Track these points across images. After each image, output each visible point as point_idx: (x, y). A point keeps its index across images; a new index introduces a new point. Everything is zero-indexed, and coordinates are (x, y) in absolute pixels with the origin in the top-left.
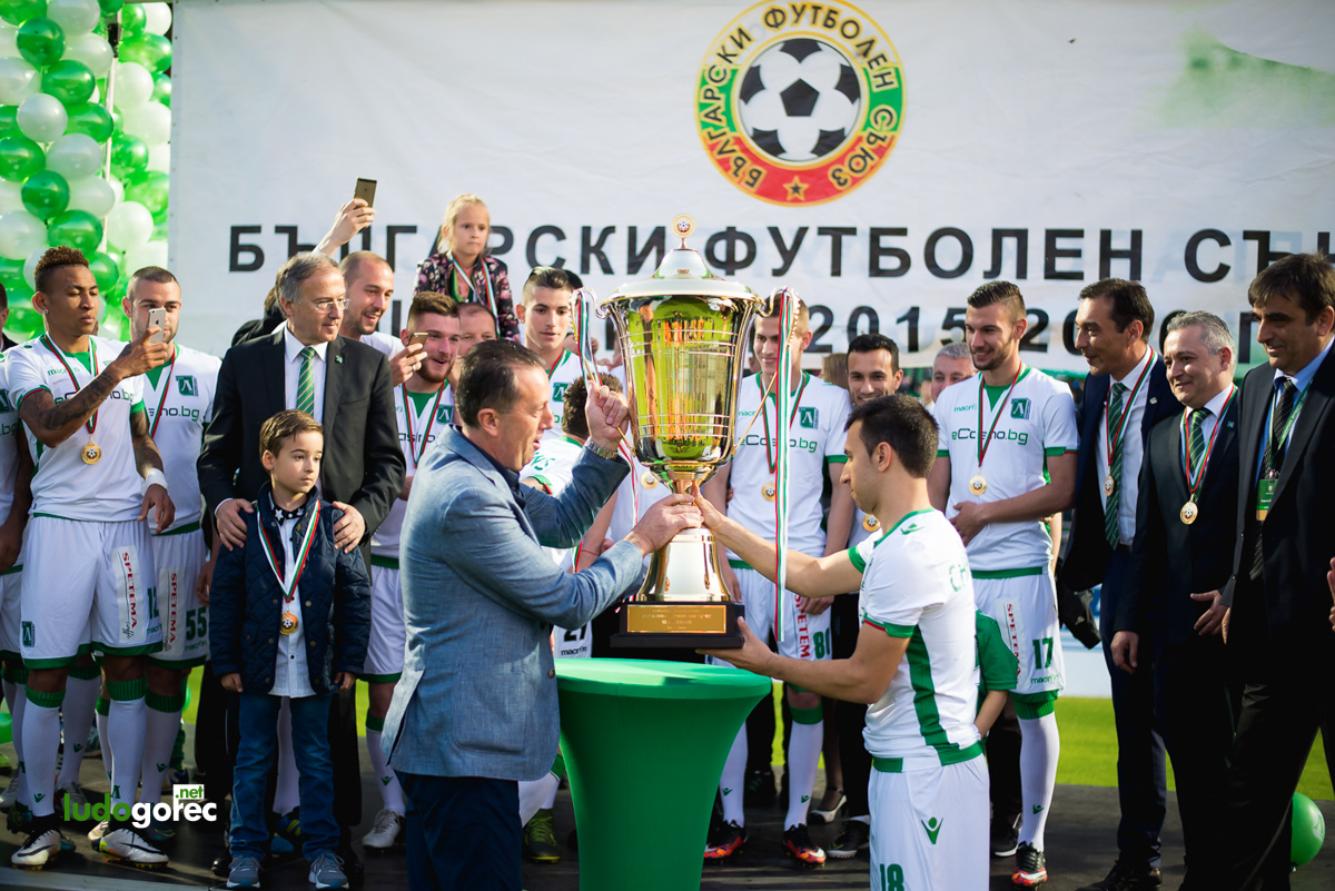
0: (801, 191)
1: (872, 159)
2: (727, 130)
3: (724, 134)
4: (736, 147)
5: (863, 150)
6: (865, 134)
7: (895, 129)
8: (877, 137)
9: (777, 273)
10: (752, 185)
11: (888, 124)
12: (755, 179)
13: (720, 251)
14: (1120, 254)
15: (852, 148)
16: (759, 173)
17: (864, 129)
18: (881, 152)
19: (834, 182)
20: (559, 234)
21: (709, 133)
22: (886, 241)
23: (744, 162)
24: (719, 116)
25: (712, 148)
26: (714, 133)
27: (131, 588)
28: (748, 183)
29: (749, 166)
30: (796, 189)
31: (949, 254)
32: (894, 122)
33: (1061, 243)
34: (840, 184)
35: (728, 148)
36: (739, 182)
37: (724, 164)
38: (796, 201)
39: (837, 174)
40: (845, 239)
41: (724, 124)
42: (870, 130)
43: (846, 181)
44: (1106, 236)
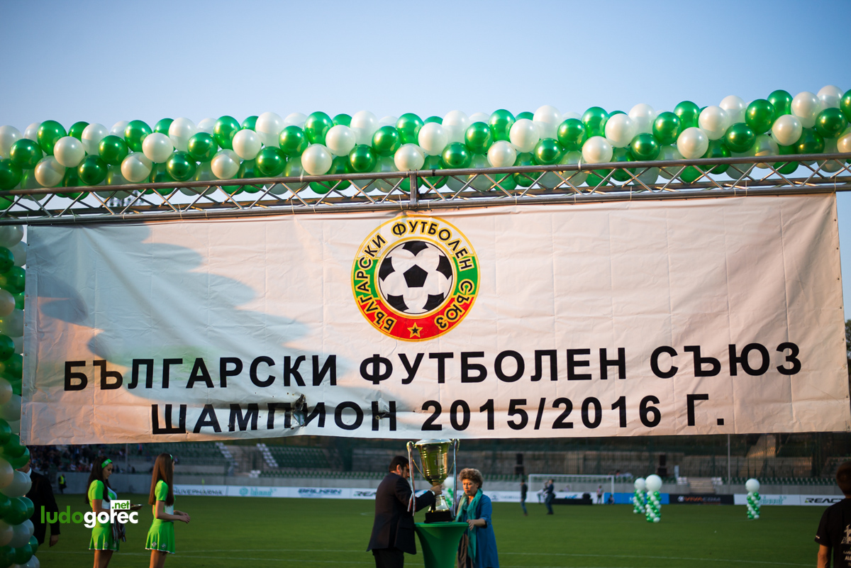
0: (418, 332)
1: (461, 311)
2: (372, 296)
3: (371, 298)
4: (378, 306)
5: (454, 305)
6: (456, 297)
7: (474, 293)
8: (463, 298)
9: (405, 382)
10: (388, 329)
11: (469, 291)
12: (390, 326)
13: (370, 369)
14: (612, 363)
15: (448, 305)
16: (393, 321)
17: (455, 294)
18: (466, 307)
19: (439, 326)
20: (270, 362)
21: (361, 298)
22: (471, 361)
23: (383, 315)
24: (367, 288)
25: (363, 307)
26: (364, 299)
28: (385, 327)
29: (386, 317)
30: (415, 331)
31: (509, 366)
32: (473, 288)
33: (577, 358)
34: (442, 327)
35: (373, 306)
36: (380, 328)
37: (371, 317)
38: (415, 337)
39: (440, 321)
40: (447, 360)
41: (370, 292)
42: (458, 294)
43: (445, 325)
44: (603, 352)
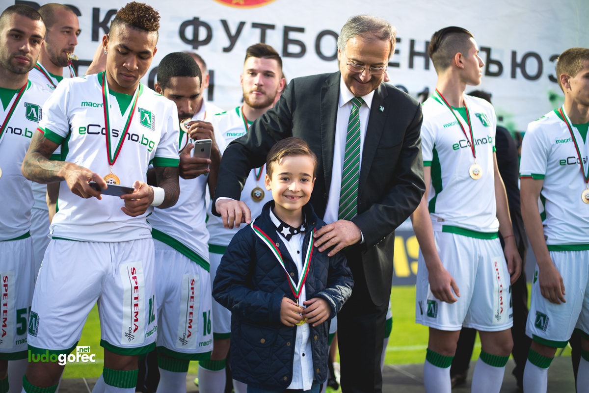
9: (226, 50)
13: (189, 33)
14: (419, 54)
22: (292, 35)
27: (136, 298)
31: (328, 46)
38: (238, 4)
40: (269, 32)
44: (412, 43)
